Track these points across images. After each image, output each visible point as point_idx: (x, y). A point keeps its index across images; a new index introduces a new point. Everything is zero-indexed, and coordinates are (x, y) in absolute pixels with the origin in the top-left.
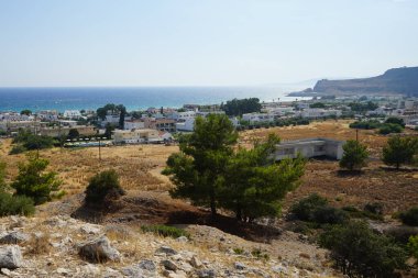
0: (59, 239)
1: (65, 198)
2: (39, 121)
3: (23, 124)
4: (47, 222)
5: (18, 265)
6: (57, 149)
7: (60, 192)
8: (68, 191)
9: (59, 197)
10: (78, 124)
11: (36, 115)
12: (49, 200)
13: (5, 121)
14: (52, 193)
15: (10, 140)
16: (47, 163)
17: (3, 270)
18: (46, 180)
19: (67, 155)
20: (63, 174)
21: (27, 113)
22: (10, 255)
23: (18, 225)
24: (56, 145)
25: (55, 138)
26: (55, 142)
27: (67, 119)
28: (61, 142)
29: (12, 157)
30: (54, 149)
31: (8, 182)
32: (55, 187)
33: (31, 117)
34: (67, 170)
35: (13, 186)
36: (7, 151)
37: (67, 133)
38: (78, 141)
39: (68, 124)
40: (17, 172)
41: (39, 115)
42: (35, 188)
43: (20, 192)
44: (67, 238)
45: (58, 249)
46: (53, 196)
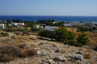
0: (93, 56)
1: (90, 45)
2: (84, 24)
3: (80, 25)
4: (88, 51)
5: (82, 60)
6: (89, 32)
7: (89, 43)
8: (92, 43)
9: (89, 44)
10: (96, 26)
11: (84, 23)
12: (86, 45)
13: (76, 24)
14: (87, 43)
15: (77, 28)
16: (86, 35)
17: (78, 60)
18: (86, 39)
19: (92, 34)
20: (90, 39)
21: (81, 22)
22: (80, 57)
23: (81, 50)
24: (89, 31)
25: (89, 29)
26: (88, 30)
27: (92, 24)
28: (90, 30)
29: (77, 32)
30: (88, 32)
31: (75, 38)
32: (88, 42)
33: (82, 23)
34: (92, 38)
35: (77, 39)
36: (76, 31)
37: (92, 28)
38: (95, 30)
39: (93, 26)
40: (78, 36)
41: (85, 23)
42: (82, 41)
43: (78, 41)
44: (95, 56)
45: (93, 59)
46: (87, 44)
